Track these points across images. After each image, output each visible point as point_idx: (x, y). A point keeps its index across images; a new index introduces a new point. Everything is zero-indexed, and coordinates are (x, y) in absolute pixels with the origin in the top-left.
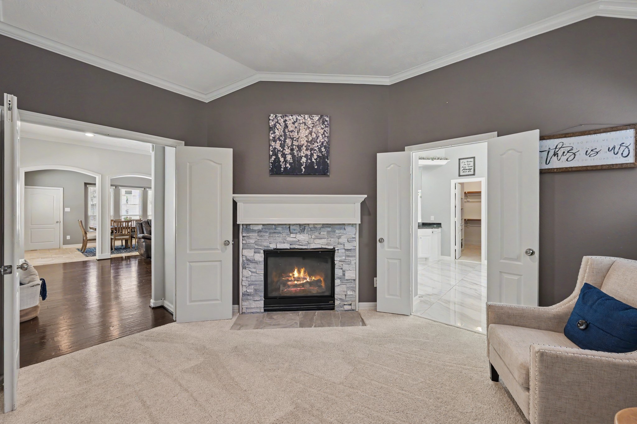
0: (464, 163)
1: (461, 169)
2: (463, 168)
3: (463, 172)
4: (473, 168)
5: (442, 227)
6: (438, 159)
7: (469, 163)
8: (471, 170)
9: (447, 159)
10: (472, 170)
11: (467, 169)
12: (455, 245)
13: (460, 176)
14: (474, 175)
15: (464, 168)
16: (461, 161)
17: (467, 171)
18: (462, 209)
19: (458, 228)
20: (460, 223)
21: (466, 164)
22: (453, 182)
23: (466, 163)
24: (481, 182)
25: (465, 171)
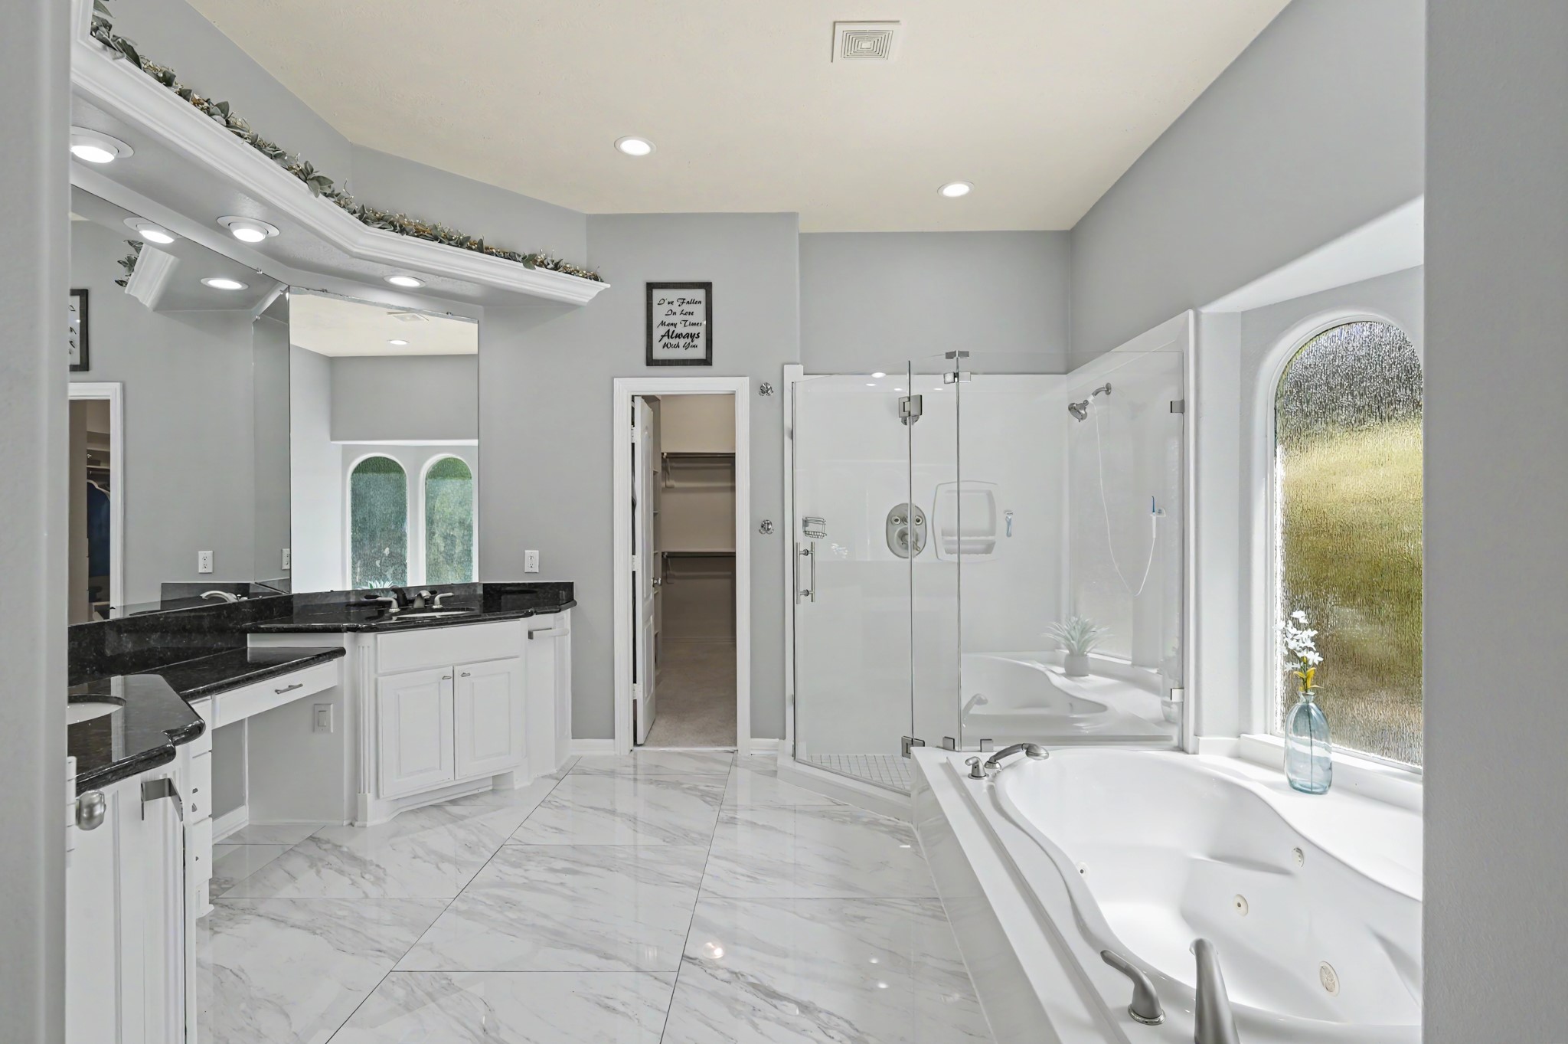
0: (666, 307)
1: (658, 331)
2: (663, 330)
3: (665, 345)
4: (701, 330)
5: (575, 603)
6: (556, 267)
7: (687, 308)
8: (696, 341)
9: (596, 279)
10: (701, 342)
11: (678, 336)
12: (635, 682)
13: (651, 362)
14: (707, 362)
15: (667, 328)
16: (658, 294)
17: (682, 342)
18: (655, 514)
19: (645, 600)
20: (652, 576)
21: (678, 310)
22: (625, 388)
23: (675, 307)
24: (732, 395)
25: (674, 341)
